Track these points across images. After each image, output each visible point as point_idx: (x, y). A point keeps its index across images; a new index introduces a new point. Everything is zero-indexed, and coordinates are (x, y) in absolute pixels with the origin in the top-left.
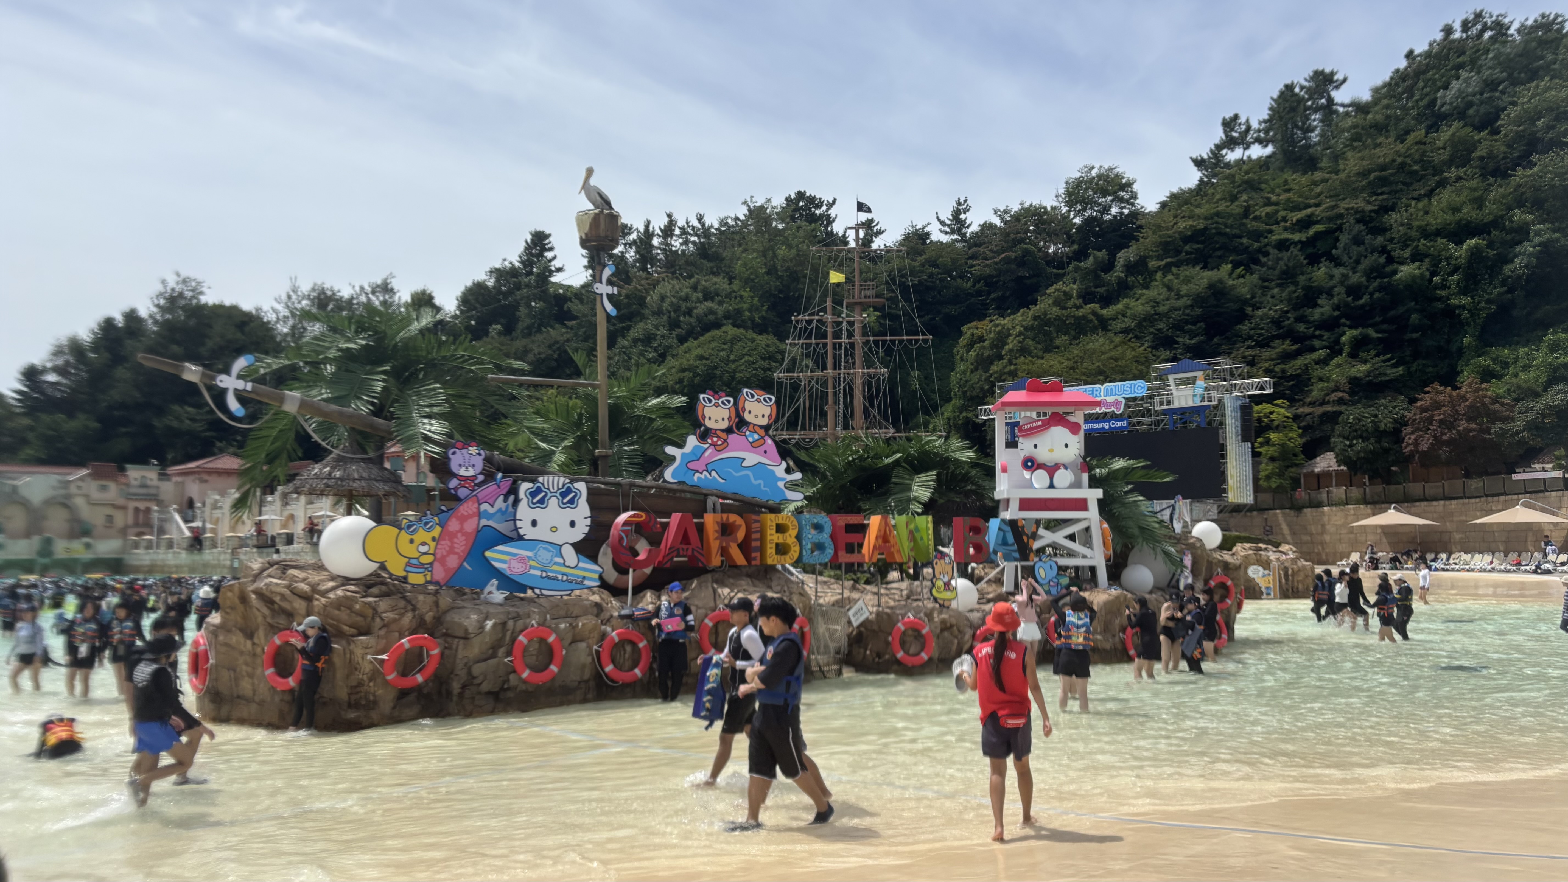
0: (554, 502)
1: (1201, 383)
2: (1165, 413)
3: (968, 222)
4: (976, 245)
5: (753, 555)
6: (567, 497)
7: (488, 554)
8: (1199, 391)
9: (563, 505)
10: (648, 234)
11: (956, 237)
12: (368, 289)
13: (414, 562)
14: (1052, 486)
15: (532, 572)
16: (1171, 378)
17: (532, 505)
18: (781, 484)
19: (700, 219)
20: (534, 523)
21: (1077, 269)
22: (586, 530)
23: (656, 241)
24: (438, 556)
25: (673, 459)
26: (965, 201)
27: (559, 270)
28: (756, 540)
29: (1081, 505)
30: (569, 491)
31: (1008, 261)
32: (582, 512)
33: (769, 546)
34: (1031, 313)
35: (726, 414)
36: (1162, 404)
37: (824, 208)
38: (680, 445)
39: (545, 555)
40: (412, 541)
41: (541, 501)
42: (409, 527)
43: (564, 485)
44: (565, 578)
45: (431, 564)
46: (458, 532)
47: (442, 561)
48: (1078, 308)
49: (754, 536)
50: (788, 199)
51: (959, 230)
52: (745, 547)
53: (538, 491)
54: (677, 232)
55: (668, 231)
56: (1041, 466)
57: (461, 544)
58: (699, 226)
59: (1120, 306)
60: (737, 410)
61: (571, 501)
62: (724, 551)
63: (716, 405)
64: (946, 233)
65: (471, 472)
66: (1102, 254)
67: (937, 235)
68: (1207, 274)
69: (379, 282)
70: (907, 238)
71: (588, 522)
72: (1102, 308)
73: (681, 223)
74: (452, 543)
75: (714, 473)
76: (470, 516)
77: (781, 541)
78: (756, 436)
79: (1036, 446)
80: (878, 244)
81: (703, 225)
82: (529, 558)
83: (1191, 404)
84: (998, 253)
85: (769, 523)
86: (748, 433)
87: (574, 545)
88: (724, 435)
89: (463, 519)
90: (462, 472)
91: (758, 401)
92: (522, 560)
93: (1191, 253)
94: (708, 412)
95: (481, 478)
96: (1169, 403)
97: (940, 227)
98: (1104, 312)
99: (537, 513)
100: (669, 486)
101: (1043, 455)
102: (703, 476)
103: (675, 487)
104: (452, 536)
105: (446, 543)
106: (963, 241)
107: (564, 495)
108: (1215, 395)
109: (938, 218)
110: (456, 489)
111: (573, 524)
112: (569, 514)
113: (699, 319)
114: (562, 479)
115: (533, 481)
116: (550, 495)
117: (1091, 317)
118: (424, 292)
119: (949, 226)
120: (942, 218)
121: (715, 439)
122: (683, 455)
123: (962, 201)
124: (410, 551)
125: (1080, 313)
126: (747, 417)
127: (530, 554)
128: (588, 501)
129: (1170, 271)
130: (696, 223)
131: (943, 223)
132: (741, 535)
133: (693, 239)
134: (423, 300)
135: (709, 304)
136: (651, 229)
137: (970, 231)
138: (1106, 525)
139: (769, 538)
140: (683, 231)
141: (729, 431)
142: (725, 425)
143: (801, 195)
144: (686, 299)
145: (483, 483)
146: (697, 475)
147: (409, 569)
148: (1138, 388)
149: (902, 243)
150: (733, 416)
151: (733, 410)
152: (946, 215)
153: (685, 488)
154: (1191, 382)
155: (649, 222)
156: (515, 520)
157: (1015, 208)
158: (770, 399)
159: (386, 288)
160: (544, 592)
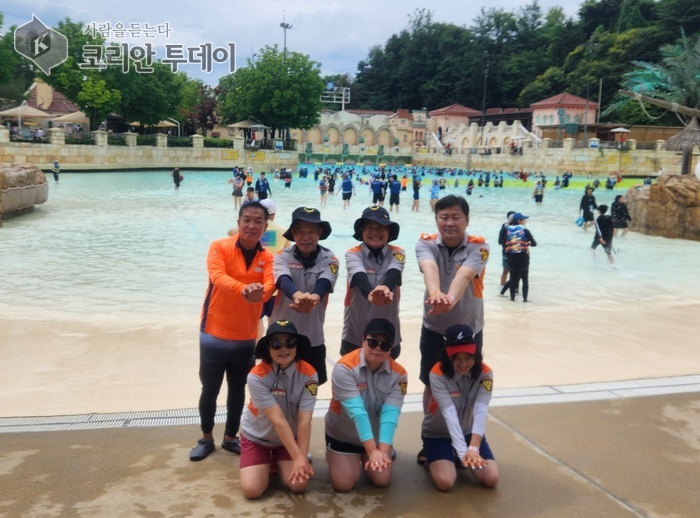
134: (556, 13)
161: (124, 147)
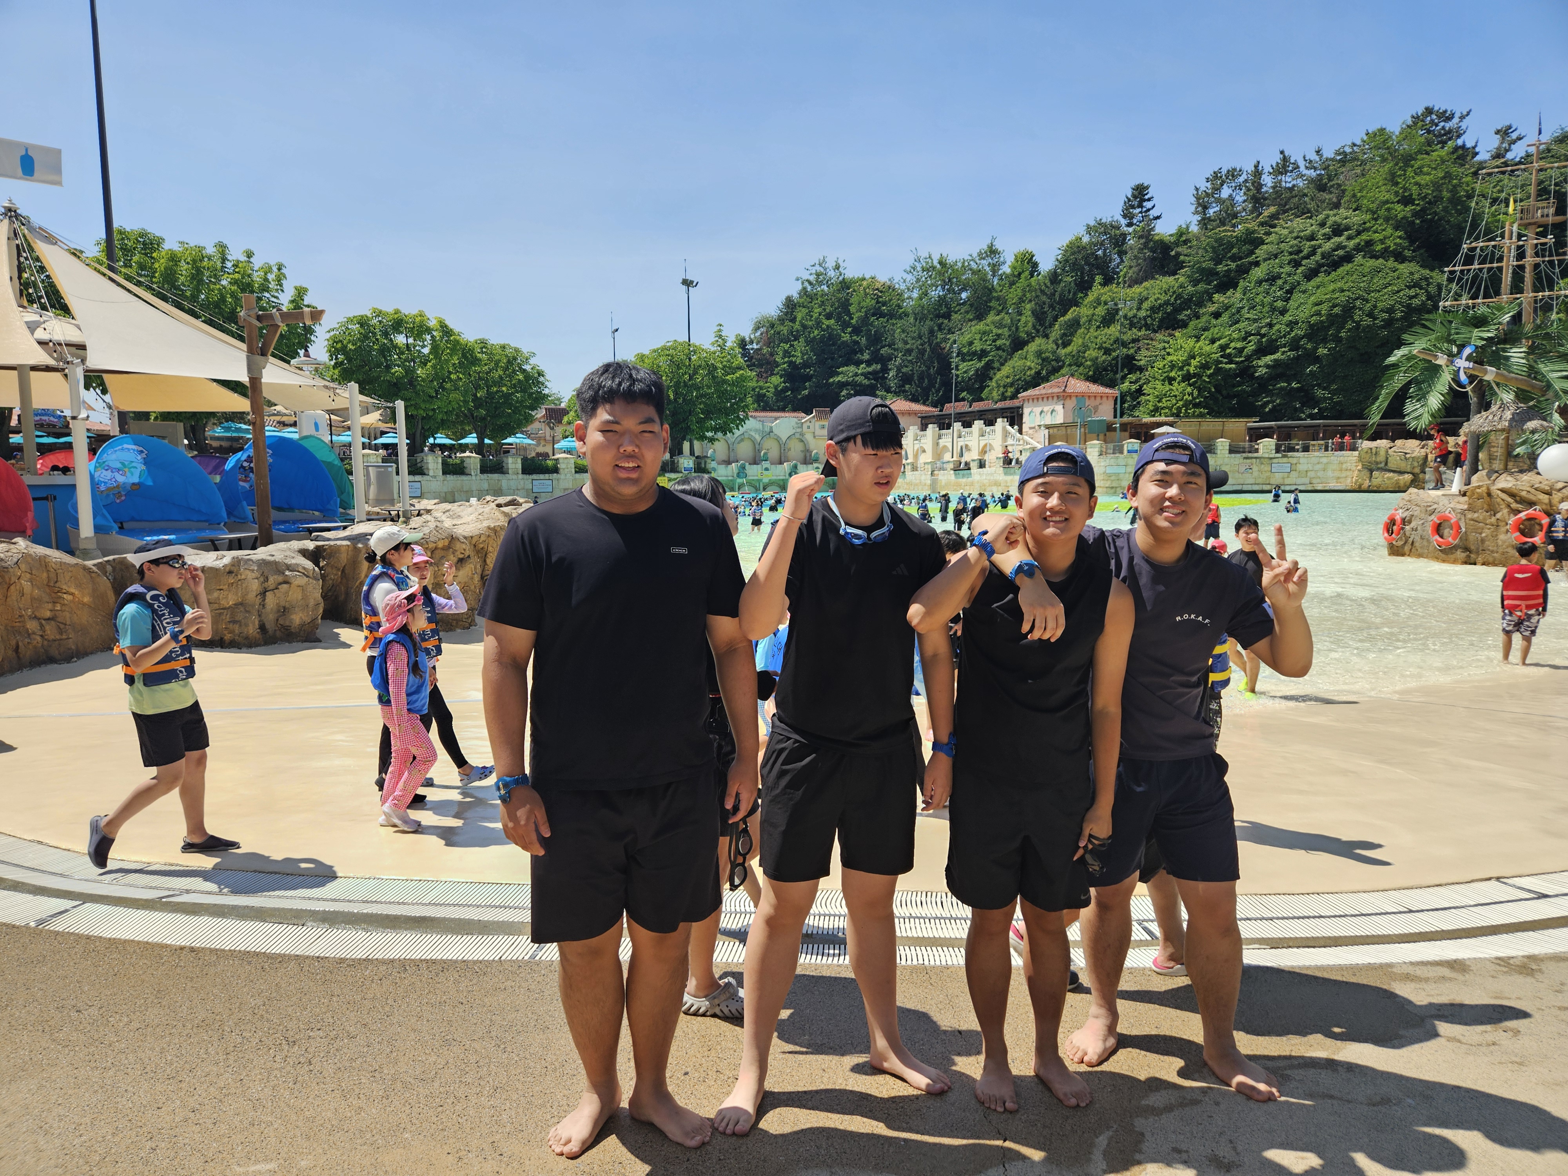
10: (1258, 174)
19: (1318, 151)
23: (1267, 181)
27: (1159, 218)
50: (1414, 117)
55: (1280, 168)
58: (1317, 158)
73: (1296, 158)
81: (1321, 156)
113: (1327, 256)
133: (1309, 172)
143: (1428, 110)
155: (1259, 163)
161: (464, 478)
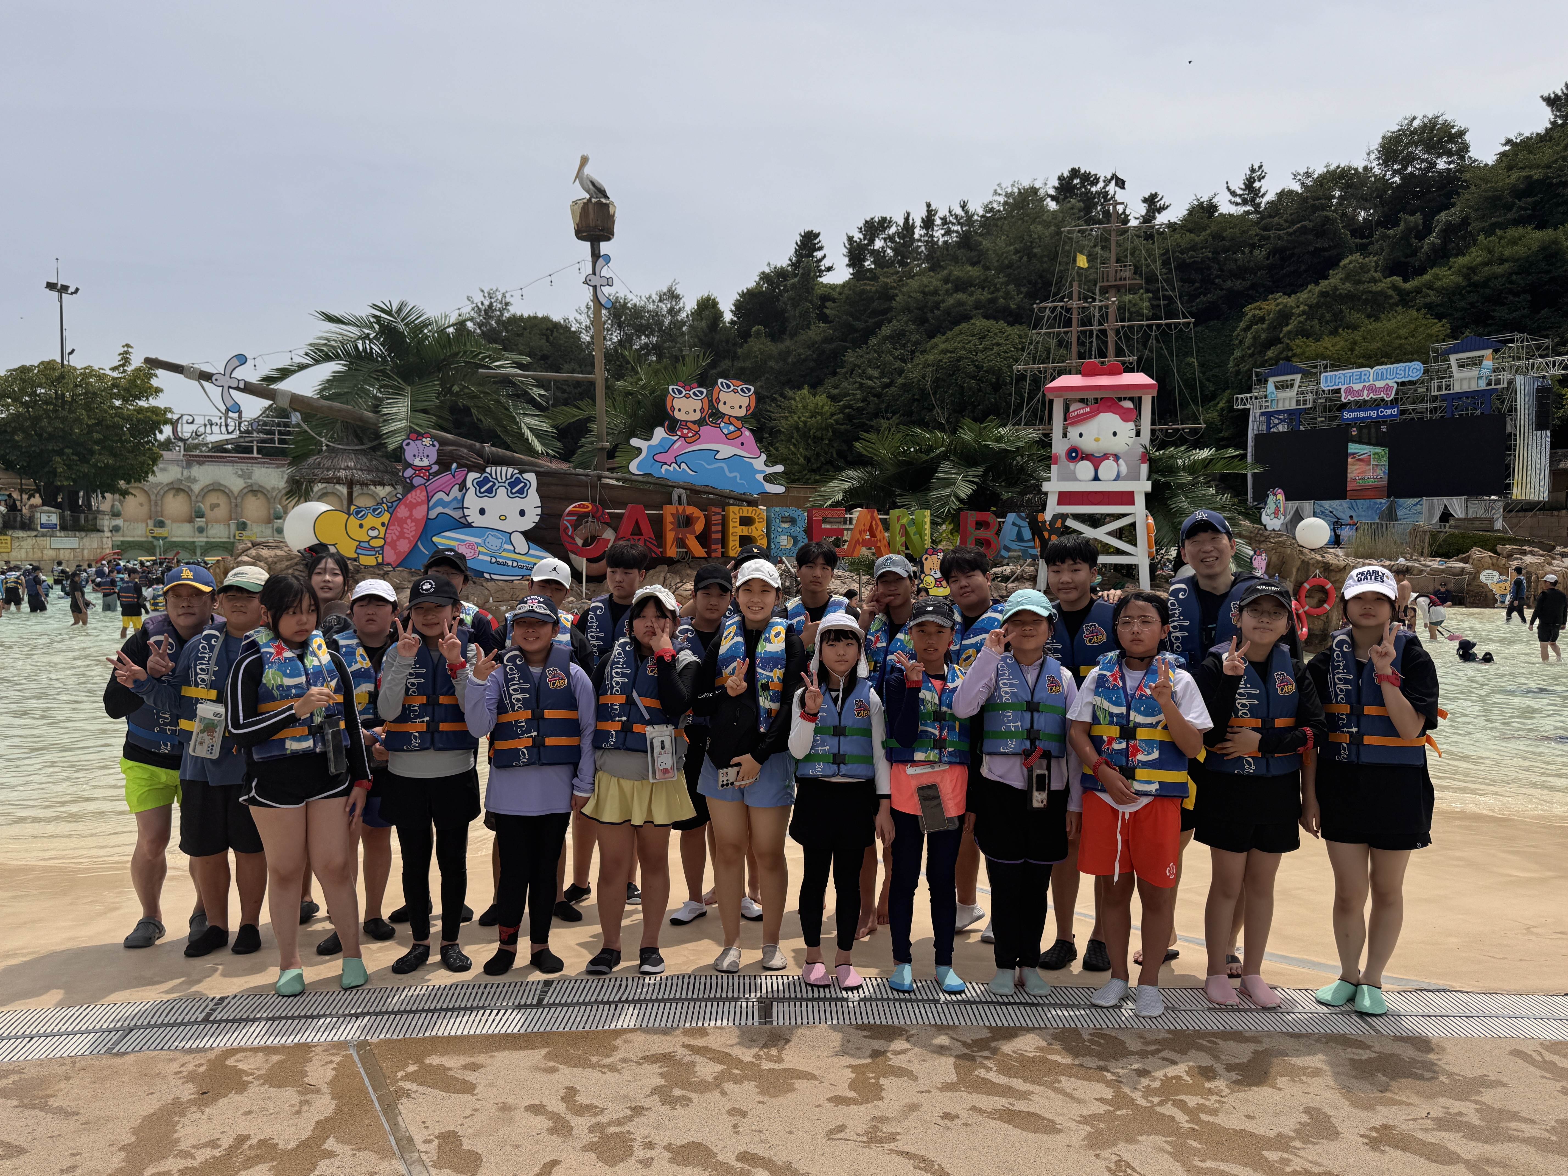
0: (502, 492)
1: (1488, 363)
2: (1444, 398)
3: (1263, 191)
4: (1270, 216)
5: (713, 547)
6: (517, 488)
7: (435, 539)
8: (1486, 372)
9: (511, 495)
10: (908, 228)
11: (1248, 208)
12: (655, 297)
13: (366, 545)
14: (1096, 478)
15: (481, 557)
16: (1453, 358)
17: (480, 494)
18: (760, 477)
19: (964, 206)
20: (482, 512)
21: (1384, 237)
22: (537, 519)
23: (918, 232)
24: (389, 540)
25: (639, 450)
26: (1260, 167)
27: (829, 269)
28: (717, 532)
29: (1127, 498)
30: (518, 481)
31: (1304, 231)
32: (532, 502)
33: (731, 538)
34: (1317, 289)
35: (698, 405)
36: (1440, 388)
37: (1101, 184)
38: (648, 438)
39: (494, 542)
40: (361, 526)
41: (490, 491)
42: (358, 513)
43: (512, 476)
44: (515, 564)
45: (382, 547)
46: (407, 518)
47: (393, 545)
48: (1374, 281)
49: (714, 528)
50: (1061, 178)
51: (1253, 200)
52: (704, 539)
53: (486, 481)
54: (938, 222)
55: (928, 223)
56: (1088, 457)
57: (411, 530)
58: (963, 214)
59: (1427, 277)
60: (710, 401)
61: (521, 491)
62: (681, 543)
63: (687, 397)
64: (1237, 204)
65: (426, 463)
66: (1418, 218)
67: (1226, 207)
68: (1539, 234)
69: (665, 290)
70: (1192, 212)
71: (539, 511)
72: (1406, 280)
73: (942, 212)
74: (402, 528)
75: (683, 466)
76: (419, 504)
77: (745, 533)
78: (732, 428)
79: (1081, 435)
80: (1161, 219)
81: (967, 212)
82: (478, 544)
83: (1474, 387)
84: (1293, 223)
85: (732, 515)
86: (722, 425)
87: (525, 534)
88: (695, 427)
89: (412, 507)
90: (417, 462)
91: (735, 391)
92: (470, 546)
93: (1526, 209)
94: (677, 403)
95: (435, 468)
96: (1448, 387)
97: (1230, 197)
98: (1408, 286)
99: (485, 502)
100: (634, 477)
101: (1088, 444)
102: (671, 469)
103: (640, 478)
104: (402, 522)
105: (395, 529)
106: (1257, 212)
107: (512, 485)
108: (1505, 376)
109: (1228, 188)
110: (411, 478)
111: (522, 513)
112: (519, 503)
113: (948, 312)
114: (510, 470)
115: (483, 471)
116: (497, 485)
117: (1390, 292)
118: (708, 299)
119: (1240, 196)
120: (1233, 188)
121: (685, 431)
122: (649, 447)
123: (1256, 167)
124: (361, 535)
125: (1380, 286)
126: (722, 408)
127: (479, 540)
128: (538, 491)
129: (1493, 233)
130: (959, 211)
131: (1233, 194)
132: (699, 527)
133: (955, 228)
134: (708, 306)
135: (960, 296)
136: (911, 222)
137: (1264, 200)
138: (1151, 520)
139: (731, 530)
140: (944, 220)
141: (701, 422)
142: (697, 416)
143: (1075, 172)
144: (935, 292)
145: (436, 474)
146: (665, 467)
147: (359, 551)
148: (1413, 370)
149: (1185, 220)
150: (706, 407)
151: (706, 401)
152: (1238, 185)
153: (650, 480)
154: (1477, 362)
155: (908, 214)
156: (463, 508)
157: (1319, 170)
158: (749, 390)
159: (672, 295)
160: (493, 576)
